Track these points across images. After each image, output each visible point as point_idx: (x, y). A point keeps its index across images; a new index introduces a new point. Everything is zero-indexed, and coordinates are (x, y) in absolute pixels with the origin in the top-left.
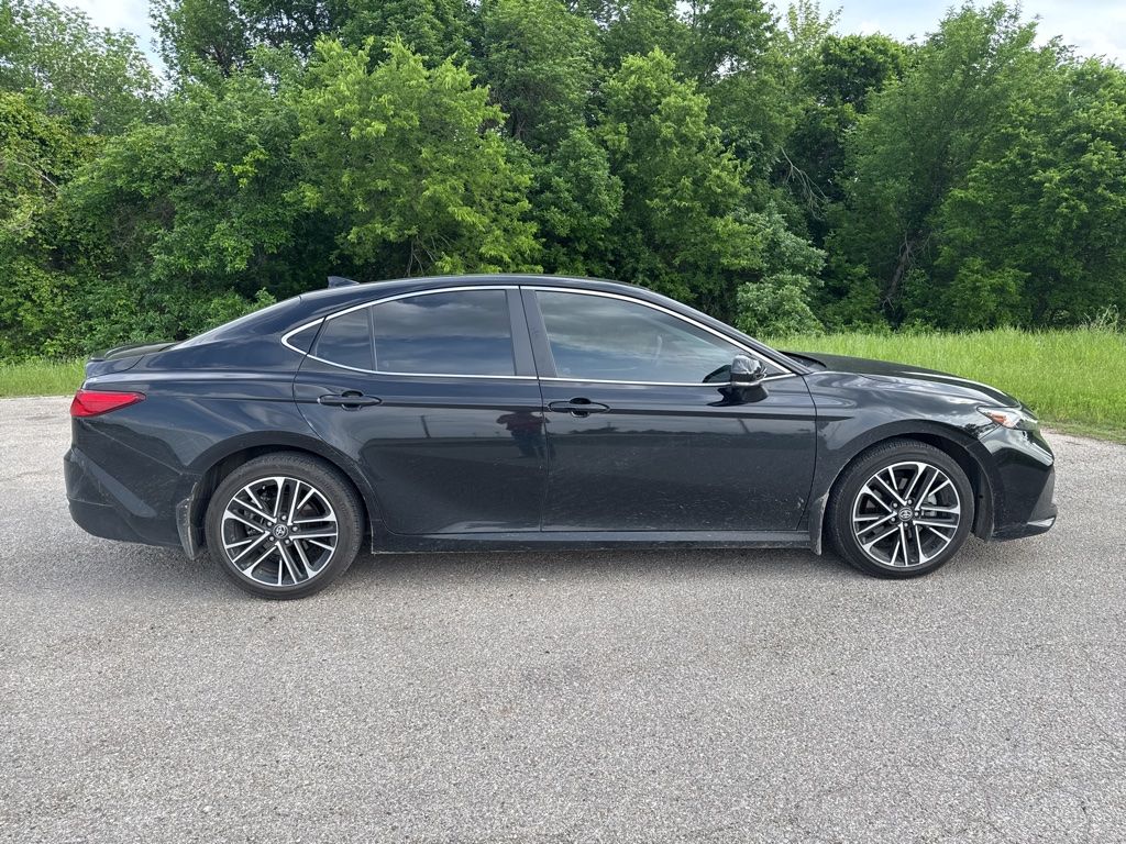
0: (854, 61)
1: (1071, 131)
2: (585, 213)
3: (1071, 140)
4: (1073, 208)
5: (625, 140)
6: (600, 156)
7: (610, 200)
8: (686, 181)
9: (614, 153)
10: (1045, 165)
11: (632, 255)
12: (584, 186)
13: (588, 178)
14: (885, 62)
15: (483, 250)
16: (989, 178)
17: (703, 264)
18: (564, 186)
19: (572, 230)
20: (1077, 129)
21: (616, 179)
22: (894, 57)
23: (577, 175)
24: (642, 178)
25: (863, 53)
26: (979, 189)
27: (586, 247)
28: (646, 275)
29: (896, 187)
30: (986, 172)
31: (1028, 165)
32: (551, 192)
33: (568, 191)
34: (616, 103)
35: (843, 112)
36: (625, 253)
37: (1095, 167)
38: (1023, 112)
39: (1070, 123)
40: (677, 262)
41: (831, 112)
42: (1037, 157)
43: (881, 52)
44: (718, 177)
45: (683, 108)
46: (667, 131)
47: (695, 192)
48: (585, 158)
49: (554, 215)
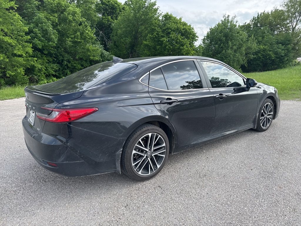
0: (110, 5)
1: (166, 29)
2: (47, 41)
3: (167, 31)
4: (169, 47)
5: (57, 19)
6: (49, 23)
7: (55, 38)
8: (79, 33)
9: (53, 22)
10: (163, 37)
11: (61, 55)
12: (45, 32)
13: (46, 30)
14: (117, 6)
15: (15, 52)
16: (151, 39)
17: (84, 58)
18: (38, 32)
19: (43, 46)
20: (168, 29)
21: (55, 31)
22: (119, 5)
23: (42, 28)
24: (63, 32)
25: (112, 3)
26: (149, 42)
27: (47, 52)
28: (67, 62)
29: (128, 40)
30: (150, 38)
31: (159, 36)
32: (33, 33)
33: (40, 33)
34: (51, 7)
35: (108, 19)
36: (59, 54)
37: (173, 38)
38: (156, 23)
39: (166, 27)
40: (77, 57)
41: (105, 18)
42: (160, 35)
43: (115, 3)
44: (87, 33)
45: (74, 11)
46: (70, 18)
47: (81, 37)
48: (44, 23)
49: (37, 41)
